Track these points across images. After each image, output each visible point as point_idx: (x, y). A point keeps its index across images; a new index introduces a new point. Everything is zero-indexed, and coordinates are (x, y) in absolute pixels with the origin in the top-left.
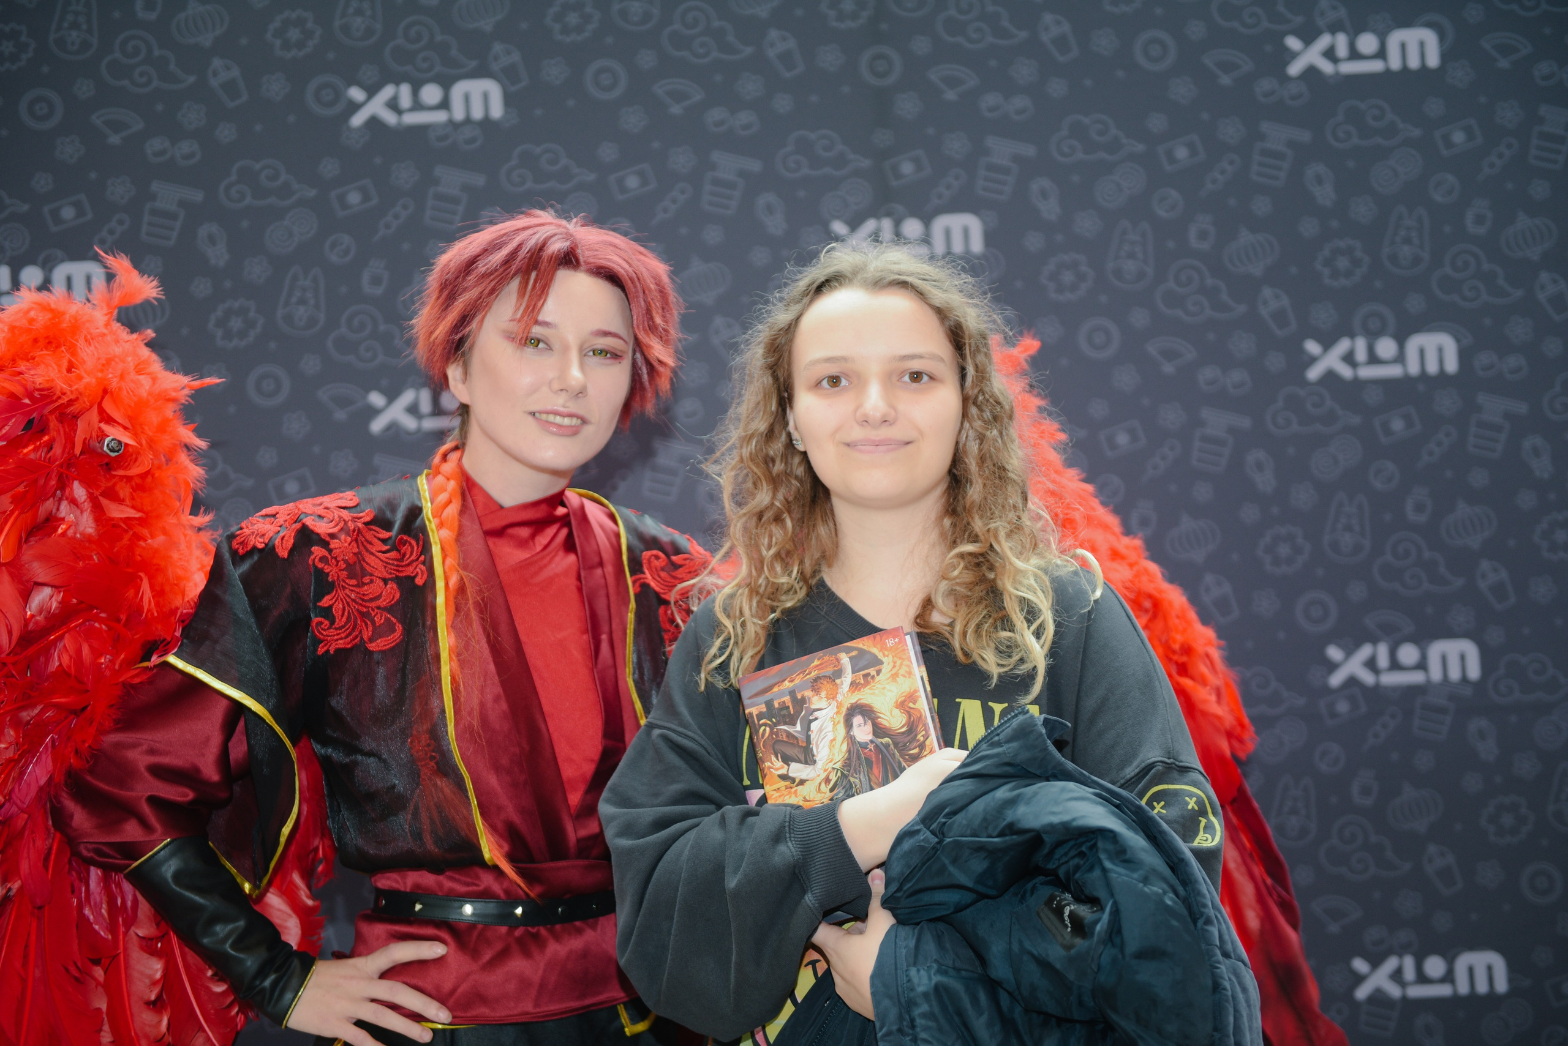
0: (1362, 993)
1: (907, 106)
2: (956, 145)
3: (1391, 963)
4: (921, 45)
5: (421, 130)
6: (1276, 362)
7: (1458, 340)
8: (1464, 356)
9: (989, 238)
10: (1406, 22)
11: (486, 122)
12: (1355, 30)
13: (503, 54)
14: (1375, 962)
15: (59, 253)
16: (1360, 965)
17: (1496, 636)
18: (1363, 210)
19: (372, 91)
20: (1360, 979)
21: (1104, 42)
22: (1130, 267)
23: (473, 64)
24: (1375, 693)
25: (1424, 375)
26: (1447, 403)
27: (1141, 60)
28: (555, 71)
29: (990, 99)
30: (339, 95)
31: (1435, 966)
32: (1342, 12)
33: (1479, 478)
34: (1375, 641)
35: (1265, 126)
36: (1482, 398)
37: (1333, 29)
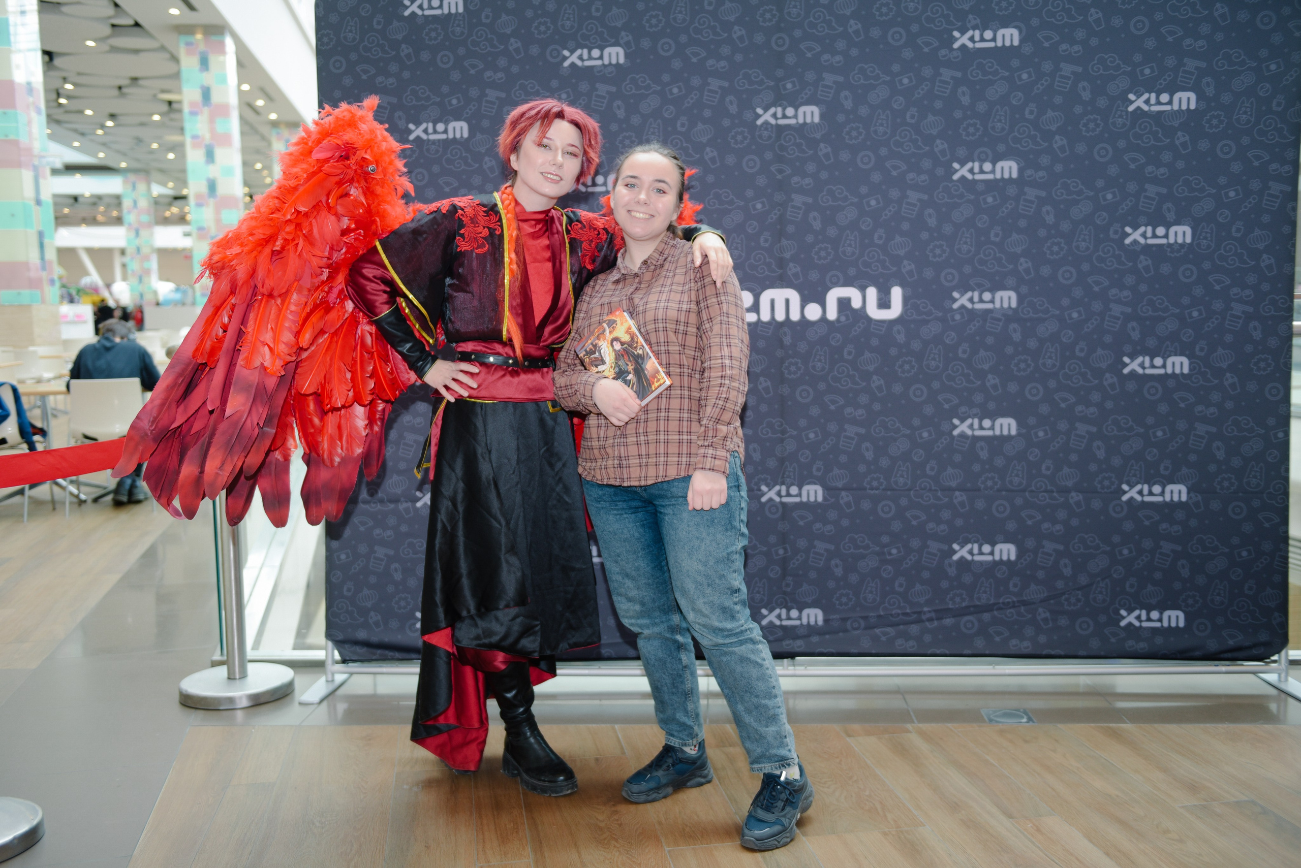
0: (956, 432)
1: (791, 59)
2: (810, 76)
3: (969, 421)
4: (798, 33)
5: (592, 67)
6: (940, 171)
7: (1018, 164)
8: (1021, 171)
9: (822, 116)
10: (1005, 26)
11: (618, 65)
12: (983, 29)
13: (625, 36)
14: (962, 420)
15: (451, 118)
16: (956, 421)
17: (1024, 289)
18: (981, 107)
19: (572, 52)
20: (955, 427)
21: (875, 32)
22: (881, 129)
23: (613, 40)
24: (972, 312)
25: (1003, 179)
26: (1012, 191)
27: (891, 41)
28: (646, 44)
29: (826, 57)
30: (559, 53)
31: (987, 423)
32: (978, 21)
33: (1022, 223)
34: (973, 290)
35: (942, 70)
36: (1026, 189)
37: (974, 28)
